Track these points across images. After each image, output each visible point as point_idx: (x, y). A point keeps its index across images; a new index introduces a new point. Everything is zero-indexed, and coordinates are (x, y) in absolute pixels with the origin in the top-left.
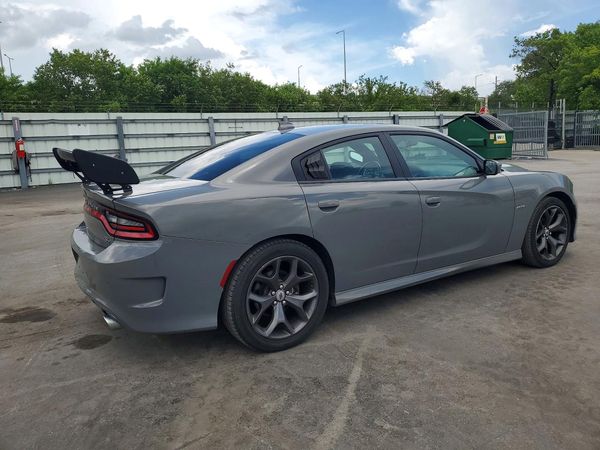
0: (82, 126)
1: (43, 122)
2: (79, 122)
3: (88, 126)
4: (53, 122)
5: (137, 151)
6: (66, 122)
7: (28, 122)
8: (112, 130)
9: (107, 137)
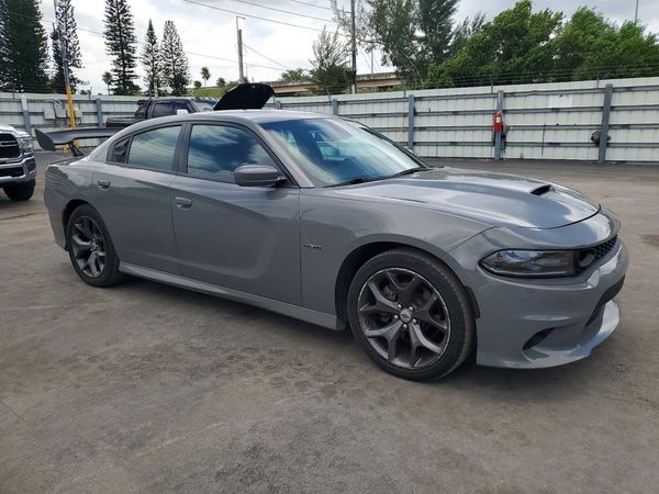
0: (564, 97)
1: (525, 94)
2: (561, 93)
3: (571, 96)
4: (535, 93)
5: (626, 127)
6: (547, 93)
7: (513, 94)
8: (599, 100)
9: (591, 110)
